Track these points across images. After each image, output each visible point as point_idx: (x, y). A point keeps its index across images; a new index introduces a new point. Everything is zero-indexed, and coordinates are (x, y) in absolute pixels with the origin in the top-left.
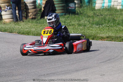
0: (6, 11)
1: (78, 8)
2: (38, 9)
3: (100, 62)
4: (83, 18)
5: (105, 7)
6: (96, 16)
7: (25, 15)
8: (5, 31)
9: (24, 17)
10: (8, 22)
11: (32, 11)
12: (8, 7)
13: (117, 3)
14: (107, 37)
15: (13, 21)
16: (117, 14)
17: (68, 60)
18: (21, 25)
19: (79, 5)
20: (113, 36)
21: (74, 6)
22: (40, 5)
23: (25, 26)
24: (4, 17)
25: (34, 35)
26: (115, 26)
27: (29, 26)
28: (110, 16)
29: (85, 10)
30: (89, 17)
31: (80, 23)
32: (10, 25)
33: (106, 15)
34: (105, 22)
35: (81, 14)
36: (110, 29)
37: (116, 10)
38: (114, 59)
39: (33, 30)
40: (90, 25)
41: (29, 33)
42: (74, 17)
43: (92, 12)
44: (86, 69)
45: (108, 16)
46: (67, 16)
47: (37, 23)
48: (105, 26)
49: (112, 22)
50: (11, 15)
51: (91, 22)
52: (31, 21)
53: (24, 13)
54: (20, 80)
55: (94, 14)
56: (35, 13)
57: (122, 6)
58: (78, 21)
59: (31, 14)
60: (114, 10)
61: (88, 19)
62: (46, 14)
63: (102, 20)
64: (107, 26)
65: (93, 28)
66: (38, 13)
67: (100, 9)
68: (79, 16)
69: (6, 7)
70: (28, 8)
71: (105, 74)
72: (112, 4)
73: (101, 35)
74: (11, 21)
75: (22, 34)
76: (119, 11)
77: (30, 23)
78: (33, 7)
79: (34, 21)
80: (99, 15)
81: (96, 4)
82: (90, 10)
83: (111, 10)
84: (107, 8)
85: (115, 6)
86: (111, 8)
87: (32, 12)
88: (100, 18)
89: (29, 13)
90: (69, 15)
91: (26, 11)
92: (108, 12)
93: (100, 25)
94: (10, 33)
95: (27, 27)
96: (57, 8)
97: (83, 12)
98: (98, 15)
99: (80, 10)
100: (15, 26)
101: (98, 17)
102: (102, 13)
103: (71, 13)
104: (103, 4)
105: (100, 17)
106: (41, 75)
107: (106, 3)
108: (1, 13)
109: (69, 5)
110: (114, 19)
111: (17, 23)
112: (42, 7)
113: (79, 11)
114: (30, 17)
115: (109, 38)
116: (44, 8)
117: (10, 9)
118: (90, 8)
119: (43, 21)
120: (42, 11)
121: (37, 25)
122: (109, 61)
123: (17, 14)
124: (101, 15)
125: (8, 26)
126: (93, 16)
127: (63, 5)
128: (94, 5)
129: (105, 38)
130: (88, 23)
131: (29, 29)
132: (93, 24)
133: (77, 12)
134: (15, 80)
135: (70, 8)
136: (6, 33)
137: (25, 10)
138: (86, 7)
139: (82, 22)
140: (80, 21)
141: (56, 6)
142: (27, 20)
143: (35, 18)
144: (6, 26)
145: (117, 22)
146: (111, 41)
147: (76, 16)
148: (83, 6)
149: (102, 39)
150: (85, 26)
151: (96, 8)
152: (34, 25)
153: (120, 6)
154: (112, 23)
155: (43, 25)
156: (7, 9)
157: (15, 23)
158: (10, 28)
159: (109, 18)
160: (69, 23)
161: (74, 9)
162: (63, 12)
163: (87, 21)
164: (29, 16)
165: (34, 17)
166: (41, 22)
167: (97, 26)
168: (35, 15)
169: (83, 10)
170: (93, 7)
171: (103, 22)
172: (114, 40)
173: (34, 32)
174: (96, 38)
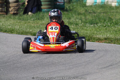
1: (67, 4)
2: (21, 3)
3: (101, 67)
4: (73, 15)
5: (97, 4)
7: (5, 10)
9: (4, 12)
11: (13, 5)
14: (106, 39)
16: (112, 12)
17: (63, 64)
18: (1, 22)
23: (6, 22)
25: (19, 34)
26: (113, 25)
28: (105, 14)
30: (79, 14)
33: (100, 13)
35: (71, 10)
36: (108, 29)
37: (111, 7)
38: (116, 64)
39: (17, 27)
40: (83, 24)
41: (12, 31)
43: (83, 9)
45: (102, 14)
47: (20, 19)
48: (101, 26)
49: (108, 21)
51: (84, 20)
53: (4, 8)
55: (86, 11)
56: (17, 8)
57: (118, 2)
59: (12, 8)
60: (109, 7)
61: (79, 16)
62: (30, 9)
64: (103, 26)
65: (87, 27)
66: (21, 8)
67: (92, 5)
68: (68, 13)
70: (9, 2)
73: (97, 36)
75: (4, 32)
76: (114, 8)
77: (12, 20)
79: (17, 17)
80: (92, 13)
82: (80, 6)
84: (100, 4)
85: (109, 3)
86: (104, 4)
87: (14, 7)
88: (93, 16)
89: (10, 7)
91: (6, 6)
92: (101, 9)
93: (94, 24)
95: (9, 24)
96: (42, 3)
97: (73, 9)
98: (90, 13)
99: (70, 5)
101: (91, 15)
102: (94, 10)
105: (93, 14)
110: (110, 17)
112: (25, 1)
113: (68, 7)
114: (11, 12)
116: (28, 2)
118: (80, 3)
119: (27, 18)
120: (26, 6)
121: (20, 22)
122: (111, 67)
124: (94, 13)
128: (85, 1)
129: (102, 40)
130: (80, 21)
131: (11, 26)
132: (87, 23)
133: (65, 8)
135: (58, 4)
137: (5, 4)
138: (75, 2)
139: (72, 20)
140: (70, 19)
142: (8, 16)
146: (109, 43)
147: (65, 13)
148: (73, 1)
149: (99, 40)
151: (88, 4)
152: (17, 22)
153: (115, 2)
155: (27, 22)
159: (104, 17)
161: (62, 5)
162: (49, 8)
163: (78, 19)
164: (9, 11)
165: (15, 12)
166: (24, 19)
167: (91, 26)
168: (17, 10)
169: (73, 6)
170: (84, 3)
171: (98, 21)
172: (113, 42)
173: (18, 30)
174: (91, 39)
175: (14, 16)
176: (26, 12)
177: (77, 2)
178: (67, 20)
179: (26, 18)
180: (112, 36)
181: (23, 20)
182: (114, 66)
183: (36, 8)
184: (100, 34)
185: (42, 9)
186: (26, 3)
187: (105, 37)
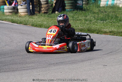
0: (22, 5)
1: (85, 5)
2: (50, 5)
3: (103, 54)
4: (89, 14)
5: (108, 5)
6: (101, 12)
7: (39, 10)
8: (21, 23)
9: (38, 11)
10: (23, 15)
12: (23, 2)
13: (120, 1)
14: (110, 32)
15: (28, 14)
16: (119, 12)
18: (34, 19)
19: (86, 2)
20: (115, 31)
21: (82, 3)
22: (52, 1)
23: (38, 19)
24: (20, 11)
25: (46, 28)
26: (118, 22)
27: (42, 19)
28: (113, 13)
29: (91, 6)
30: (94, 13)
31: (86, 18)
32: (25, 18)
33: (110, 12)
34: (108, 18)
35: (88, 10)
36: (113, 25)
37: (119, 8)
38: (115, 51)
39: (45, 23)
40: (95, 20)
41: (41, 25)
42: (82, 13)
43: (97, 9)
44: (90, 59)
45: (112, 13)
46: (75, 11)
47: (49, 17)
48: (108, 22)
50: (26, 9)
51: (96, 18)
52: (43, 15)
53: (38, 8)
54: (33, 67)
55: (99, 10)
56: (47, 8)
58: (85, 17)
59: (43, 8)
60: (117, 8)
61: (94, 15)
62: (57, 9)
63: (106, 17)
64: (110, 22)
65: (98, 23)
66: (50, 8)
67: (104, 6)
68: (85, 12)
69: (22, 2)
70: (41, 3)
71: (107, 65)
72: (115, 2)
73: (104, 30)
74: (26, 15)
75: (35, 26)
76: (121, 9)
77: (42, 17)
78: (45, 2)
79: (46, 15)
81: (101, 1)
82: (95, 7)
83: (114, 7)
84: (110, 6)
85: (117, 5)
86: (114, 5)
87: (45, 7)
88: (104, 15)
89: (42, 8)
90: (77, 11)
91: (39, 6)
92: (111, 9)
93: (104, 20)
94: (25, 25)
95: (40, 20)
96: (66, 5)
97: (89, 9)
98: (102, 12)
99: (87, 6)
100: (29, 19)
101: (103, 14)
102: (106, 10)
103: (78, 9)
104: (107, 2)
105: (105, 13)
106: (51, 64)
107: (110, 1)
108: (17, 7)
109: (78, 2)
110: (116, 15)
111: (31, 16)
112: (53, 3)
113: (85, 8)
114: (43, 12)
115: (112, 33)
116: (55, 4)
117: (25, 3)
118: (95, 5)
120: (54, 7)
121: (48, 19)
122: (111, 54)
123: (31, 9)
124: (105, 12)
125: (23, 19)
126: (98, 13)
127: (72, 1)
128: (99, 3)
129: (108, 33)
130: (94, 18)
131: (41, 22)
132: (98, 20)
133: (84, 9)
134: (28, 67)
135: (78, 5)
136: (21, 25)
137: (38, 5)
138: (92, 4)
139: (88, 17)
140: (86, 16)
141: (65, 2)
142: (40, 14)
143: (46, 13)
144: (21, 19)
145: (119, 18)
146: (113, 35)
147: (83, 12)
148: (90, 3)
149: (105, 33)
150: (91, 21)
151: (101, 6)
152: (46, 19)
154: (115, 19)
155: (54, 19)
156: (23, 3)
157: (29, 16)
158: (24, 21)
159: (112, 15)
160: (77, 18)
161: (81, 6)
162: (71, 8)
163: (92, 16)
164: (41, 11)
165: (46, 11)
167: (101, 22)
168: (47, 10)
169: (89, 7)
170: (98, 4)
171: (107, 18)
172: (116, 34)
173: (46, 25)
174: (100, 32)
175: (45, 14)
176: (54, 11)
177: (93, 4)
178: (84, 18)
179: (53, 16)
180: (115, 30)
181: (51, 17)
182: (113, 53)
183: (61, 8)
184: (107, 28)
185: (65, 9)
186: (54, 5)
187: (110, 30)
